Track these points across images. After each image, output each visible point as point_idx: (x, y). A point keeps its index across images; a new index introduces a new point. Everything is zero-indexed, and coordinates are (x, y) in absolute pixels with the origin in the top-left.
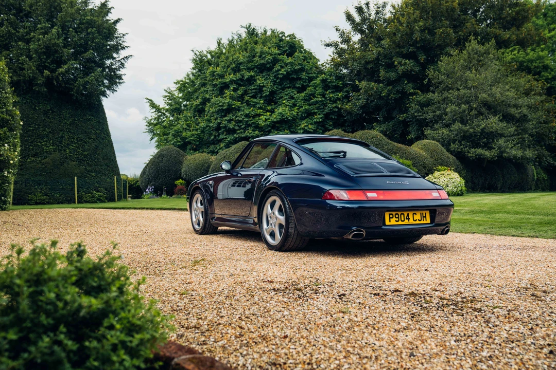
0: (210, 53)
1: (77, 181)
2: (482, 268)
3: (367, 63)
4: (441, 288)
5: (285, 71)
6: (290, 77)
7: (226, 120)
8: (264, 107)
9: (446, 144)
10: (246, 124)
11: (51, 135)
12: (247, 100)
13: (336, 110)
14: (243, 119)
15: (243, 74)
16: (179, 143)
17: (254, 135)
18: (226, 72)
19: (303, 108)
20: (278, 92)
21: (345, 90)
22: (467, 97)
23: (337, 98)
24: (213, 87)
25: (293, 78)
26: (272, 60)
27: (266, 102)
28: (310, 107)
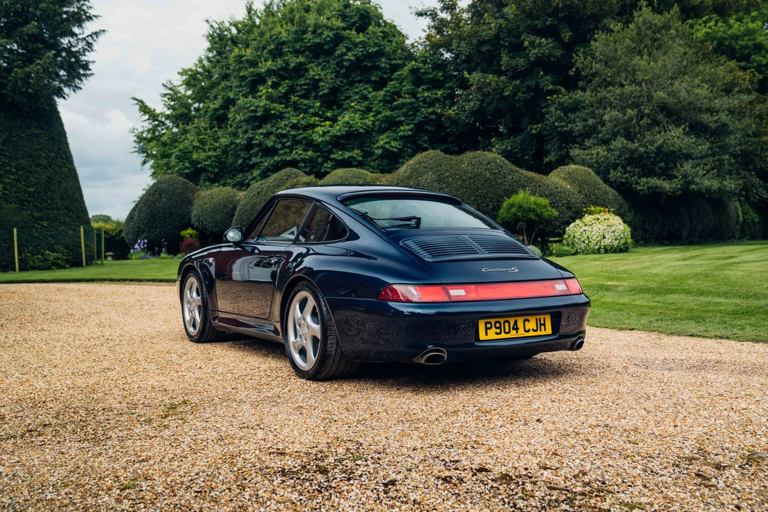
0: (235, 24)
2: (629, 412)
3: (482, 43)
4: (554, 462)
5: (354, 55)
6: (362, 64)
7: (262, 134)
8: (320, 112)
9: (603, 170)
10: (294, 140)
12: (295, 102)
13: (434, 117)
14: (289, 131)
15: (288, 60)
16: (187, 171)
17: (306, 157)
18: (259, 57)
19: (383, 115)
20: (343, 89)
21: (447, 85)
22: (635, 97)
23: (435, 98)
24: (240, 81)
25: (366, 66)
26: (333, 38)
27: (324, 105)
28: (393, 113)
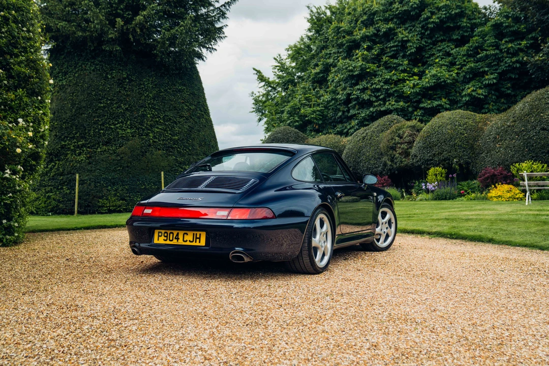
0: (330, 8)
1: (165, 178)
5: (438, 18)
6: (445, 26)
7: (358, 89)
8: (408, 69)
10: (387, 93)
11: (128, 114)
12: (386, 62)
13: (518, 65)
14: (382, 86)
15: (379, 27)
16: (297, 124)
17: (399, 107)
18: (354, 28)
19: (467, 67)
20: (427, 48)
23: (518, 48)
24: (338, 49)
25: (449, 27)
26: (419, 5)
27: (411, 63)
28: (477, 64)
